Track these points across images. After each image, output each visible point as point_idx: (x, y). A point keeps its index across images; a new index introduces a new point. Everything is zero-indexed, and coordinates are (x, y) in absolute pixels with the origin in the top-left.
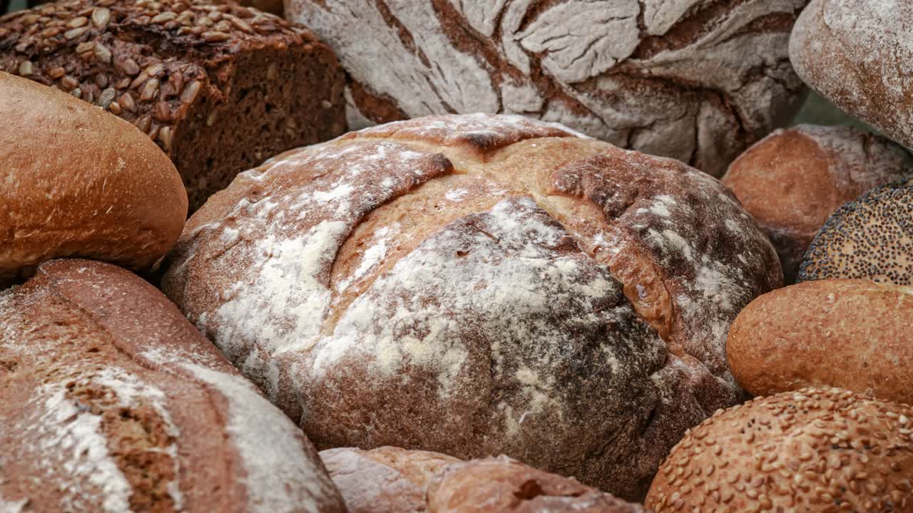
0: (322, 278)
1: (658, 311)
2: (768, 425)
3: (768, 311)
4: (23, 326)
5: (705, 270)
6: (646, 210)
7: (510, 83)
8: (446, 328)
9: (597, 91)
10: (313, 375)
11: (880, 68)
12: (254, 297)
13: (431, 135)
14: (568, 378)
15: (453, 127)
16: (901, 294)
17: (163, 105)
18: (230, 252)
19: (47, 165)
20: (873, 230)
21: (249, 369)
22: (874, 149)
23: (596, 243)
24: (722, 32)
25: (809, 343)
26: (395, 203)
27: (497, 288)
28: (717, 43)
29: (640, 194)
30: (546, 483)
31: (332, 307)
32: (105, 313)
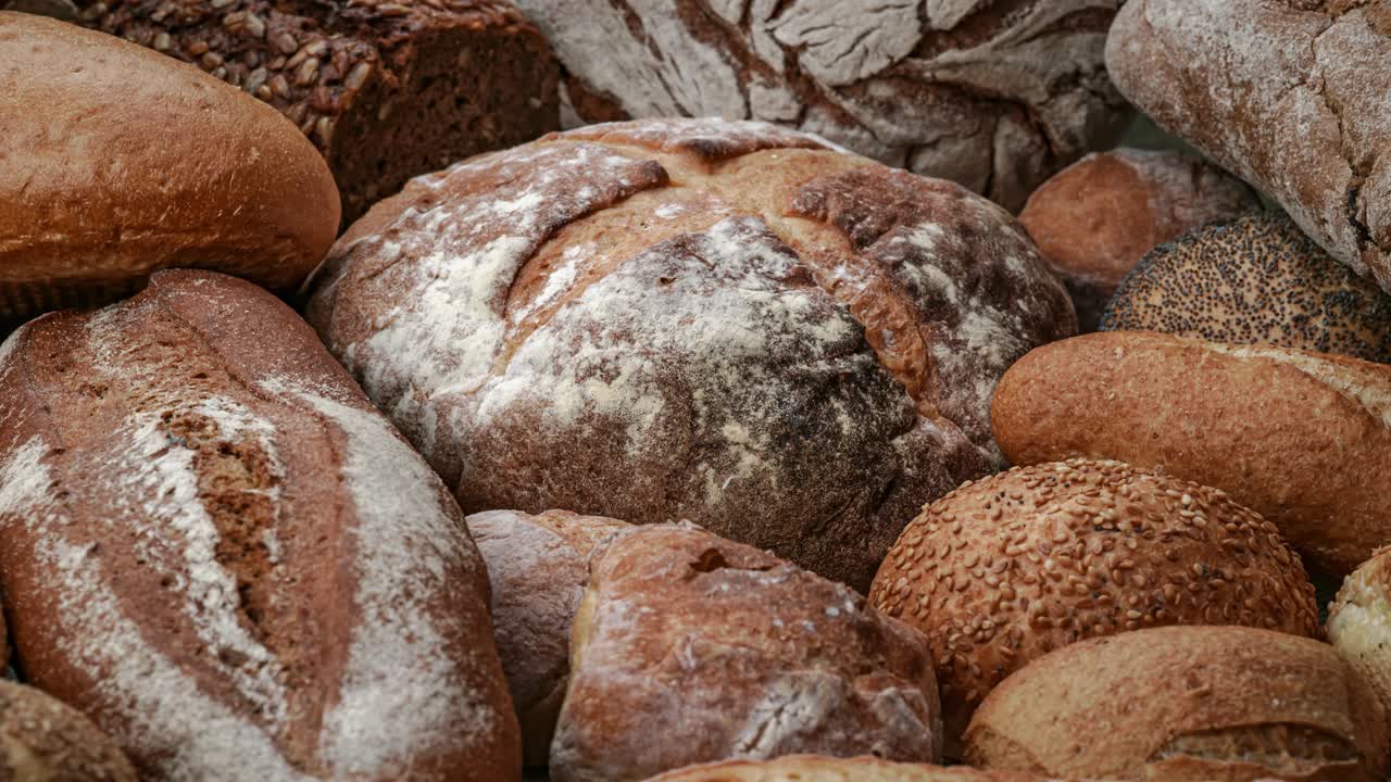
0: (496, 305)
1: (908, 363)
2: (1020, 500)
3: (1042, 367)
4: (121, 345)
5: (972, 316)
6: (903, 240)
7: (759, 84)
8: (640, 371)
9: (866, 98)
10: (477, 422)
11: (1206, 77)
12: (413, 326)
13: (647, 140)
14: (787, 436)
15: (676, 130)
16: (1206, 351)
17: (322, 91)
18: (389, 271)
19: (163, 152)
20: (1187, 275)
21: (402, 413)
22: (1205, 180)
23: (837, 277)
24: (1025, 29)
25: (1087, 408)
26: (593, 217)
27: (706, 323)
28: (1019, 42)
29: (899, 220)
30: (730, 552)
31: (505, 340)
32: (220, 332)
